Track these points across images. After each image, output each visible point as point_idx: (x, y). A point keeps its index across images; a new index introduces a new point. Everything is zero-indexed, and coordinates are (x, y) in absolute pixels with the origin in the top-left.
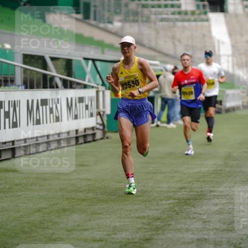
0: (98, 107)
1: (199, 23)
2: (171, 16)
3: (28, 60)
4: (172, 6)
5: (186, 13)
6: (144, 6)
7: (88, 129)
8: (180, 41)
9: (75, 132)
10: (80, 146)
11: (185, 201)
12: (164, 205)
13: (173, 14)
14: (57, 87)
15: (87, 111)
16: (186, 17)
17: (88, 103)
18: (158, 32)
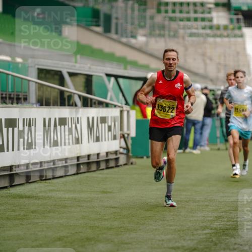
0: (121, 128)
1: (233, 40)
2: (201, 31)
3: (43, 75)
4: (203, 20)
5: (218, 28)
6: (171, 19)
7: (111, 153)
8: (211, 59)
9: (96, 156)
10: (101, 172)
11: (224, 232)
12: (200, 235)
13: (204, 28)
14: (76, 106)
15: (110, 133)
16: (218, 32)
17: (111, 123)
18: (186, 49)
